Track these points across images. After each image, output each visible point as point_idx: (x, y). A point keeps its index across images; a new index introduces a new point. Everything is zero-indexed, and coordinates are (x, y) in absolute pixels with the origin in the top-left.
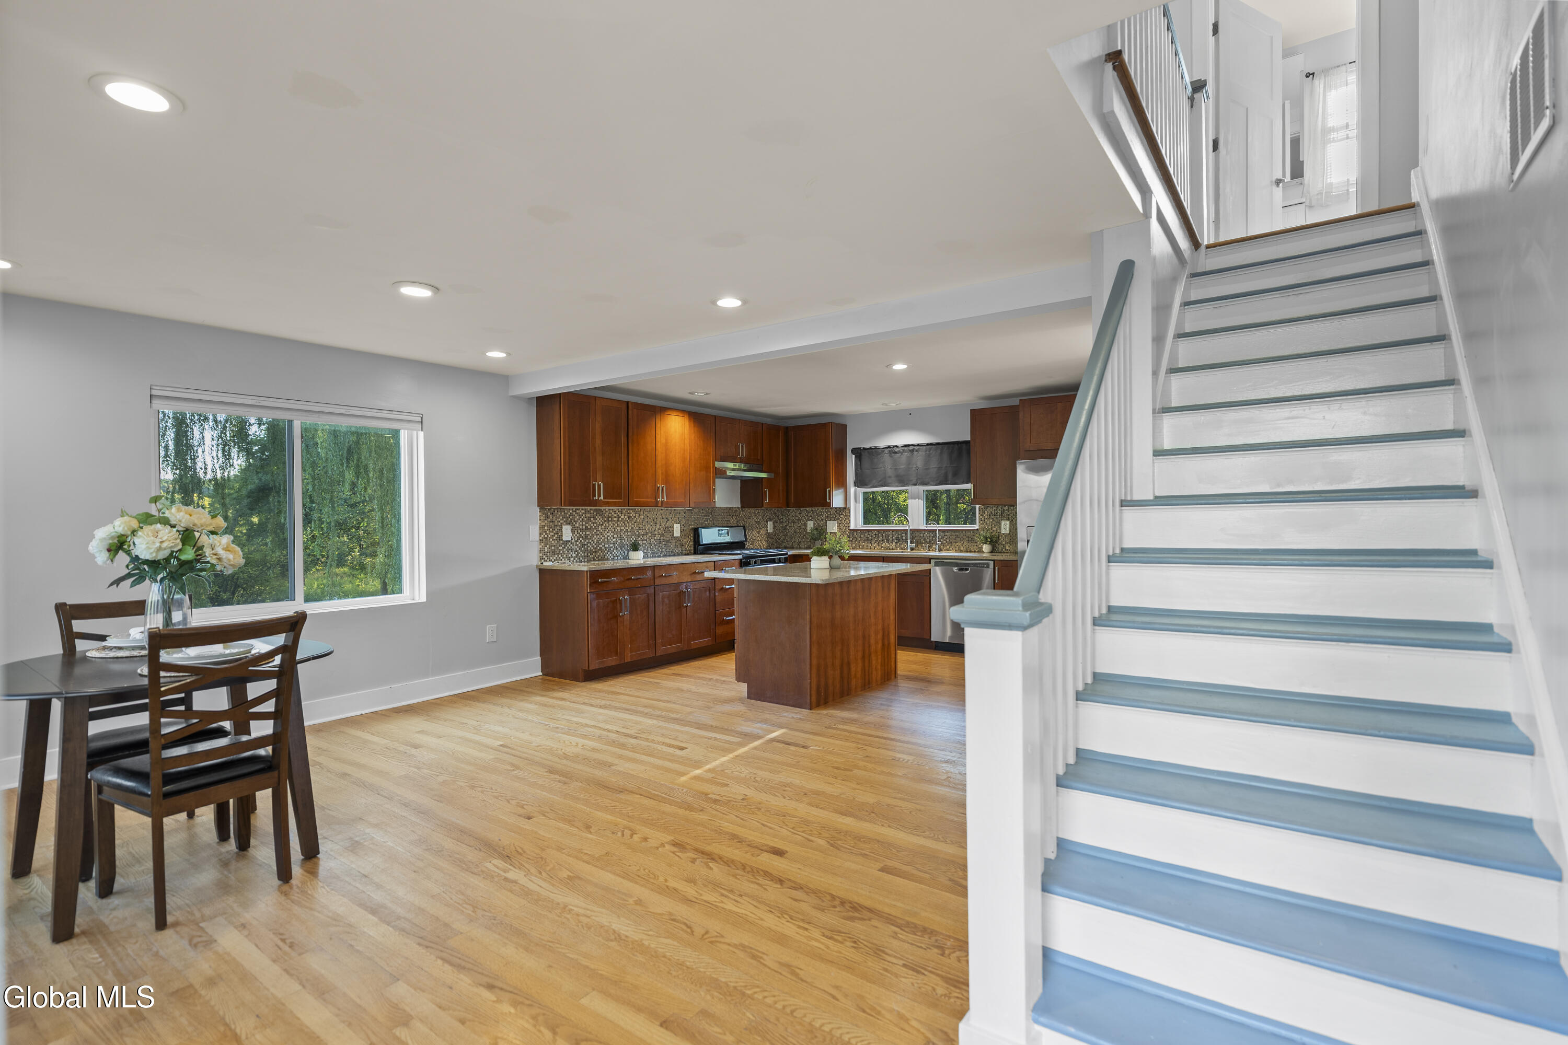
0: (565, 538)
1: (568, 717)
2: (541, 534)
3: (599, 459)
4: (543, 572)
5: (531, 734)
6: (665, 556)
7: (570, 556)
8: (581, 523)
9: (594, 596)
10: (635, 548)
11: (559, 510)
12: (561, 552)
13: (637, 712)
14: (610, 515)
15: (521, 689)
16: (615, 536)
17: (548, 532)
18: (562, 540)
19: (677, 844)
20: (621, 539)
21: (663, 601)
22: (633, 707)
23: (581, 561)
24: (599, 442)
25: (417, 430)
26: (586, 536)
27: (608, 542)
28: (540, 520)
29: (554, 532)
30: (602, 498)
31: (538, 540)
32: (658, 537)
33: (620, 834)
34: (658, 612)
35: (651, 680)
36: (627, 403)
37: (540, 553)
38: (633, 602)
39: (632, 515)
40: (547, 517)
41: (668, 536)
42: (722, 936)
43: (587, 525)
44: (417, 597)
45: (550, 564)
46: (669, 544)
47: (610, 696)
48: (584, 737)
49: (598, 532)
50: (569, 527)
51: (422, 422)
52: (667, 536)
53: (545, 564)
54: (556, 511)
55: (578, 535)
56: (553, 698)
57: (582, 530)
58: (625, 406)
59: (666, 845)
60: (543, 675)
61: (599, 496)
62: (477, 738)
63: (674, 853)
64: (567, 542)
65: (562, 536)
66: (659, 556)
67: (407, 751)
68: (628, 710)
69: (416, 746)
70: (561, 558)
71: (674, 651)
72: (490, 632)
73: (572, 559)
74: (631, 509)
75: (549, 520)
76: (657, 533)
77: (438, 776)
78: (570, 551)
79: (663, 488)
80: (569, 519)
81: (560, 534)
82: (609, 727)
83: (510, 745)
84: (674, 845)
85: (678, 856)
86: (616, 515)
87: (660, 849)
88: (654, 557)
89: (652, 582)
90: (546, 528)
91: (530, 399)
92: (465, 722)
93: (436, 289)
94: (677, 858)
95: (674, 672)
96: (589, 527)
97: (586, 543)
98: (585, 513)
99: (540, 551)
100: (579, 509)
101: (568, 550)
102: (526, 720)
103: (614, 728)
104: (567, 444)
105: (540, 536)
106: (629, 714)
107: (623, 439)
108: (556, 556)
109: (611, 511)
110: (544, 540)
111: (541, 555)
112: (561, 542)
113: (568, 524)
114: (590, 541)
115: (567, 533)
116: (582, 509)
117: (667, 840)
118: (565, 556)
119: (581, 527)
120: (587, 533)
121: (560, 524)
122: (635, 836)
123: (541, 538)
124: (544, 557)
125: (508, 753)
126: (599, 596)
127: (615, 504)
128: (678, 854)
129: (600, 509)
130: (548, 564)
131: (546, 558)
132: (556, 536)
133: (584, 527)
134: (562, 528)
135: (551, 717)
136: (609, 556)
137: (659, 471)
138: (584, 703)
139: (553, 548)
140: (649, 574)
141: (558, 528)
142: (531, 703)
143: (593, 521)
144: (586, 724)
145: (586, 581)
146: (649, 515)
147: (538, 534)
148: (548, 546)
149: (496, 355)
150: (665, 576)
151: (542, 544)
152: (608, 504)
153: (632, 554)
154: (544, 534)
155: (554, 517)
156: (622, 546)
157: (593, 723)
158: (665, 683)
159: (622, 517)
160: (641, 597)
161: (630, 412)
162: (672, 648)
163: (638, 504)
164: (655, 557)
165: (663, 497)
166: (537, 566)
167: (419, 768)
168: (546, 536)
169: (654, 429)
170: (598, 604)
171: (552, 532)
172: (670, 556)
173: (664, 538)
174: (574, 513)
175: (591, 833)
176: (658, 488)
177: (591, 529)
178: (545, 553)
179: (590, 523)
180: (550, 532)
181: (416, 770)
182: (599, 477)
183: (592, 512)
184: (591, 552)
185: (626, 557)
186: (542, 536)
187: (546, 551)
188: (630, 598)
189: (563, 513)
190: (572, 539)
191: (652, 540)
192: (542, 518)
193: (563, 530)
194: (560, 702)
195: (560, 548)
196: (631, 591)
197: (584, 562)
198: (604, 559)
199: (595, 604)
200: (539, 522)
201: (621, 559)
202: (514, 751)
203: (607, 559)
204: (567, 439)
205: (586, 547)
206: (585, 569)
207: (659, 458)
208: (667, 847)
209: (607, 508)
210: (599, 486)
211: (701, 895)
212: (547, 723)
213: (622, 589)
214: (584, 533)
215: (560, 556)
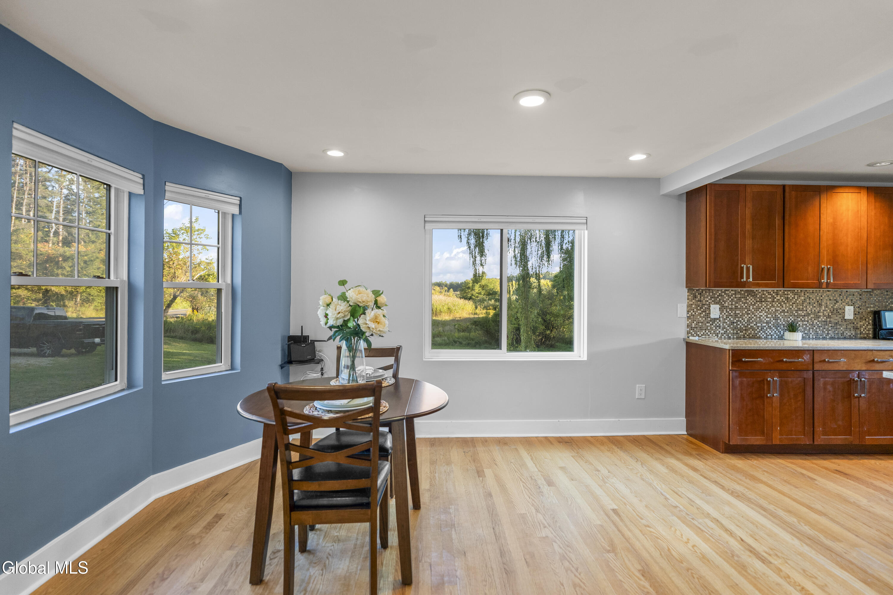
0: (712, 316)
1: (691, 496)
2: (688, 312)
3: (749, 243)
4: (689, 345)
5: (646, 506)
6: (832, 338)
7: (718, 332)
8: (730, 303)
9: (735, 374)
10: (792, 328)
11: (707, 291)
12: (709, 328)
13: (775, 517)
14: (763, 296)
15: (662, 445)
16: (769, 316)
17: (695, 310)
18: (710, 317)
20: (776, 318)
21: (825, 389)
22: (771, 507)
23: (729, 338)
24: (748, 227)
25: (584, 230)
26: (736, 315)
27: (761, 321)
28: (688, 299)
29: (702, 310)
30: (751, 280)
31: (686, 316)
32: (823, 319)
34: (818, 399)
35: (804, 472)
36: (784, 186)
37: (688, 328)
38: (784, 386)
39: (791, 296)
40: (695, 297)
41: (837, 318)
43: (737, 305)
44: (582, 356)
45: (697, 338)
46: (838, 327)
47: (748, 481)
48: (699, 531)
49: (749, 312)
50: (718, 306)
51: (587, 223)
52: (835, 318)
53: (691, 338)
54: (704, 292)
55: (727, 314)
56: (687, 465)
57: (731, 309)
58: (780, 191)
60: (688, 434)
61: (748, 277)
62: (599, 491)
64: (715, 319)
65: (710, 314)
66: (824, 338)
67: (541, 487)
68: (765, 509)
69: (550, 483)
70: (709, 333)
71: (839, 442)
72: (639, 390)
73: (720, 335)
74: (789, 291)
75: (697, 299)
76: (822, 314)
77: (545, 527)
78: (718, 328)
79: (828, 269)
80: (718, 299)
81: (707, 312)
82: (732, 527)
83: (622, 514)
86: (770, 296)
88: (817, 338)
89: (811, 367)
90: (693, 306)
91: (680, 195)
92: (599, 469)
93: (547, 93)
95: (838, 468)
96: (739, 307)
97: (735, 321)
98: (735, 294)
99: (688, 326)
100: (727, 290)
101: (716, 326)
102: (650, 485)
103: (740, 533)
104: (713, 230)
105: (688, 314)
106: (763, 515)
107: (778, 222)
108: (704, 331)
109: (765, 292)
110: (692, 317)
111: (688, 329)
112: (709, 319)
113: (716, 303)
114: (741, 319)
115: (715, 311)
116: (732, 290)
118: (712, 332)
119: (730, 307)
120: (737, 312)
121: (708, 303)
123: (688, 315)
124: (692, 331)
125: (615, 524)
126: (742, 374)
127: (767, 286)
129: (751, 291)
130: (694, 339)
131: (693, 333)
132: (704, 313)
133: (734, 307)
134: (710, 307)
135: (675, 490)
136: (762, 334)
137: (824, 252)
138: (716, 482)
139: (700, 324)
140: (807, 358)
141: (706, 306)
142: (663, 465)
143: (744, 301)
144: (708, 514)
145: (728, 359)
146: (811, 296)
147: (686, 312)
148: (695, 322)
149: (638, 157)
150: (828, 362)
151: (690, 321)
152: (759, 285)
153: (788, 335)
154: (692, 311)
155: (702, 297)
156: (777, 326)
157: (715, 514)
158: (821, 481)
159: (778, 298)
160: (795, 380)
161: (787, 194)
162: (839, 439)
163: (795, 286)
164: (819, 339)
165: (828, 278)
166: (684, 339)
167: (537, 511)
168: (693, 313)
169: (817, 209)
170: (741, 383)
171: (700, 310)
172: (839, 338)
173: (832, 320)
174: (723, 294)
176: (823, 269)
177: (742, 309)
178: (692, 328)
179: (741, 303)
180: (697, 310)
181: (534, 511)
182: (747, 260)
183: (743, 292)
184: (741, 330)
185: (781, 338)
186: (690, 313)
187: (693, 326)
188: (781, 382)
189: (711, 294)
190: (720, 317)
191: (815, 322)
192: (690, 297)
193: (711, 308)
194: (691, 473)
195: (707, 324)
196: (782, 373)
197: (733, 338)
198: (755, 337)
199: (737, 382)
200: (687, 301)
201: (775, 339)
202: (621, 523)
203: (760, 338)
204: (713, 226)
205: (735, 324)
206: (727, 347)
207: (824, 238)
209: (760, 289)
210: (748, 269)
212: (668, 496)
213: (770, 370)
214: (734, 312)
215: (707, 332)
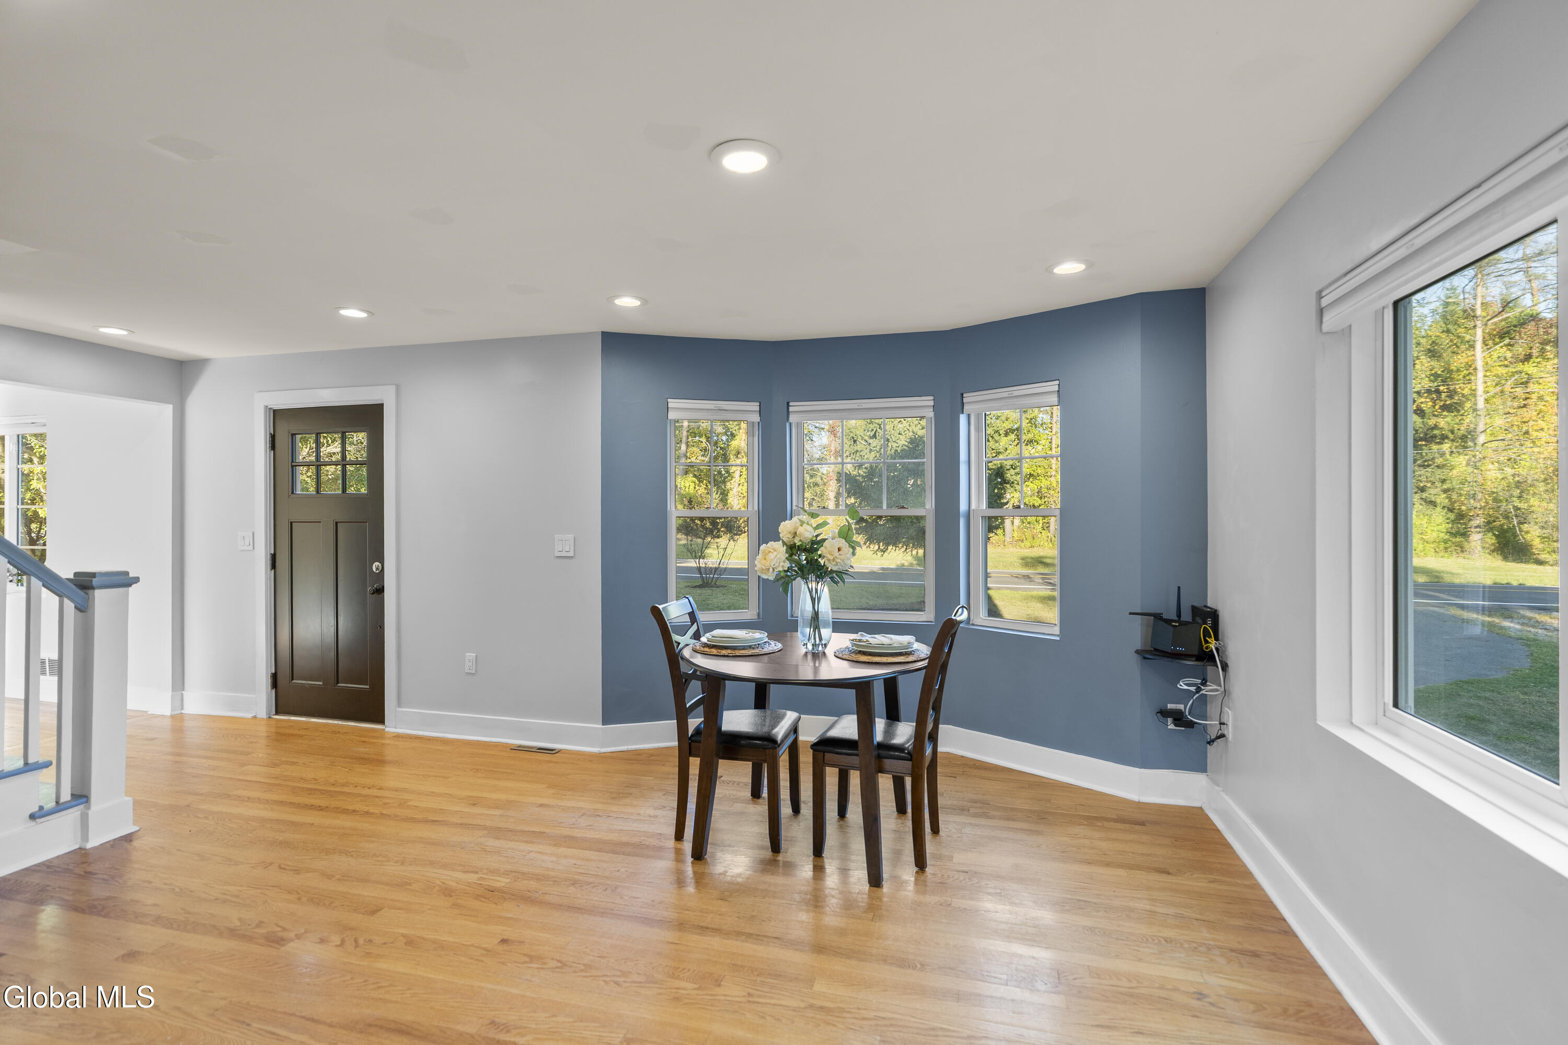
19: (277, 942)
33: (361, 941)
42: (252, 867)
59: (294, 938)
63: (284, 929)
84: (282, 939)
85: (279, 926)
87: (302, 930)
94: (281, 923)
117: (291, 944)
122: (339, 943)
128: (279, 929)
175: (404, 936)
208: (292, 935)
211: (262, 893)
